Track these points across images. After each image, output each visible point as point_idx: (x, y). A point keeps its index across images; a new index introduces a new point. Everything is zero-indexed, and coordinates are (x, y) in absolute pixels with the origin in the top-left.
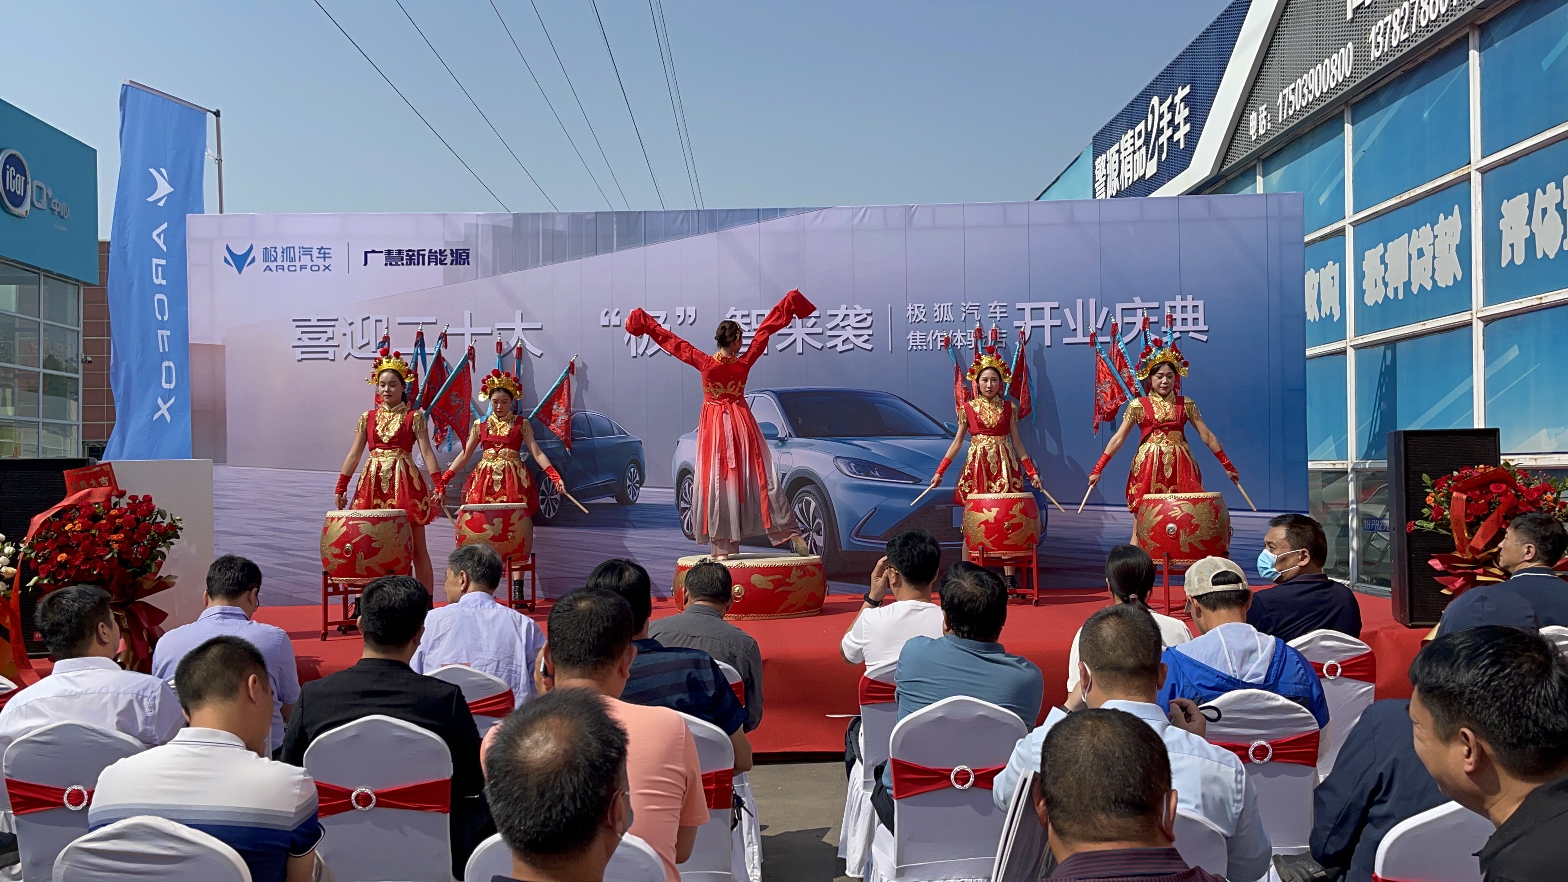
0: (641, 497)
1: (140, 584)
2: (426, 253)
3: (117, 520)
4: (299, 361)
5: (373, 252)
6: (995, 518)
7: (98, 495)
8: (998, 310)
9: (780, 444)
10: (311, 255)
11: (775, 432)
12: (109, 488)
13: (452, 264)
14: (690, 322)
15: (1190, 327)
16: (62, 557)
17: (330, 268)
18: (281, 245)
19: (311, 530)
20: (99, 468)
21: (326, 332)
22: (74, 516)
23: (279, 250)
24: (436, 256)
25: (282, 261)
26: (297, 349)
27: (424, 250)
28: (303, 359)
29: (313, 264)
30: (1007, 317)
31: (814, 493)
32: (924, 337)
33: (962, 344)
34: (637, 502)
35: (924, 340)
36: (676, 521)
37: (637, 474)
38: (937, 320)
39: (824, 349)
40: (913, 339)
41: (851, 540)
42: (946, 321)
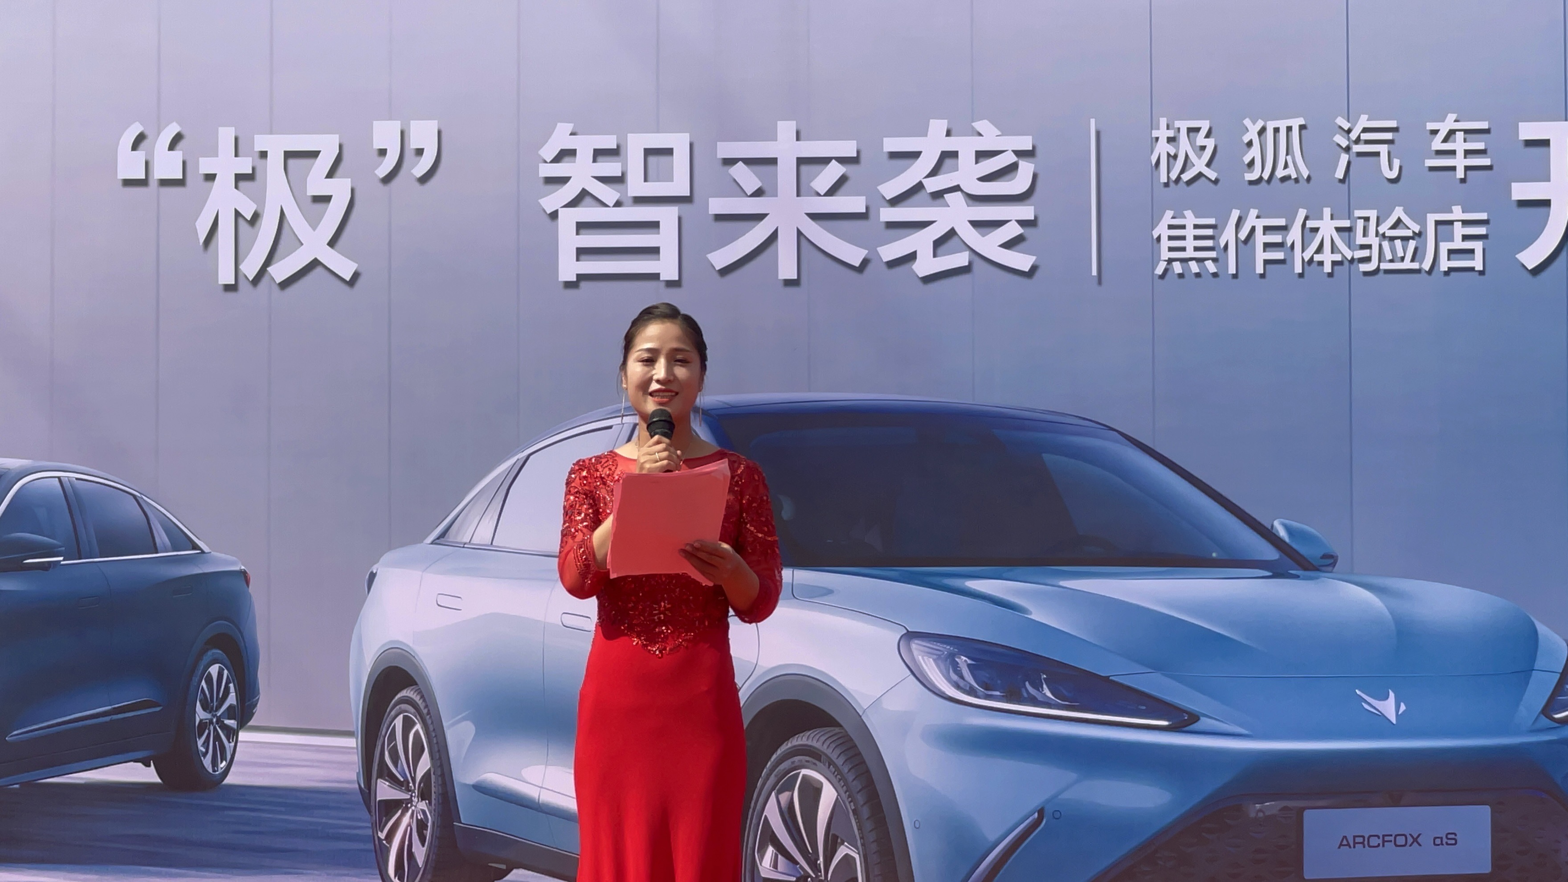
0: (242, 763)
8: (1459, 144)
14: (420, 170)
30: (1489, 168)
31: (834, 757)
32: (1209, 232)
33: (1338, 258)
34: (229, 780)
35: (1209, 243)
36: (361, 846)
37: (231, 685)
38: (1254, 176)
39: (869, 268)
40: (1171, 238)
42: (1285, 179)
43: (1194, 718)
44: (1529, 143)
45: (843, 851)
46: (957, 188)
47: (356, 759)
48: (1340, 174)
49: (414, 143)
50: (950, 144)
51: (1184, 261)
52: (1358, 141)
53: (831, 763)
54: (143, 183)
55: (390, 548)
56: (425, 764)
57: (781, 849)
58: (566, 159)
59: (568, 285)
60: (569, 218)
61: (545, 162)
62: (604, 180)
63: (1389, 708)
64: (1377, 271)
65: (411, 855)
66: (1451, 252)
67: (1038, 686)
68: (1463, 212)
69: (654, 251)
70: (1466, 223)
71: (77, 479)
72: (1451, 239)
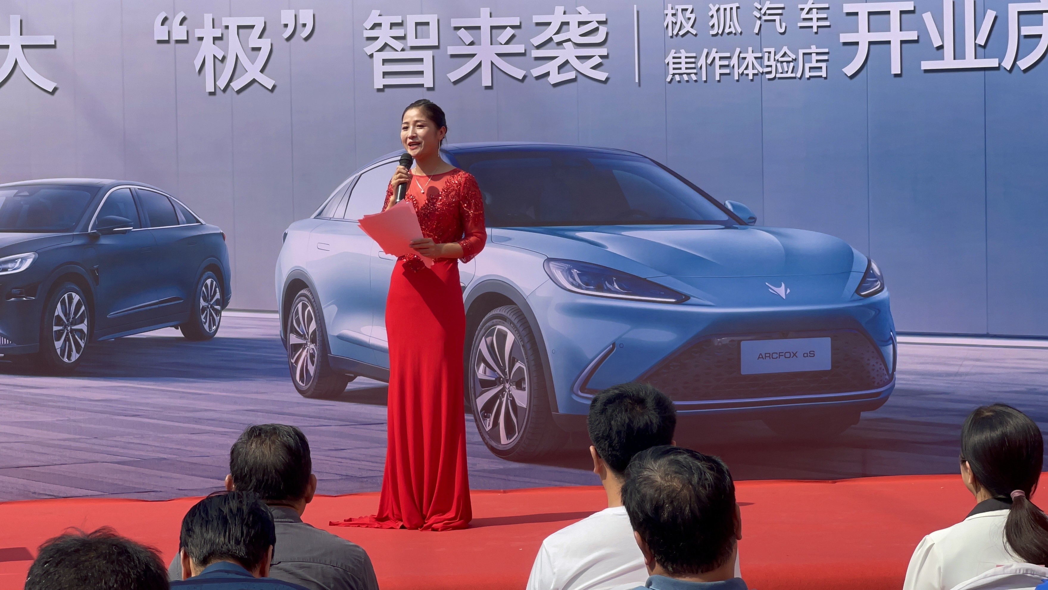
0: (224, 327)
8: (814, 15)
14: (304, 35)
30: (829, 26)
31: (513, 319)
32: (693, 60)
33: (756, 72)
34: (218, 335)
35: (693, 65)
36: (283, 366)
37: (217, 289)
38: (714, 32)
39: (527, 80)
40: (674, 63)
41: (575, 398)
42: (729, 33)
43: (688, 298)
44: (848, 14)
45: (518, 365)
46: (569, 40)
47: (279, 324)
48: (756, 31)
49: (301, 21)
50: (565, 19)
51: (681, 74)
52: (765, 14)
53: (511, 322)
54: (167, 42)
55: (294, 221)
56: (313, 326)
57: (487, 365)
58: (377, 28)
59: (379, 90)
60: (379, 57)
61: (367, 29)
62: (396, 38)
63: (782, 291)
64: (775, 77)
65: (307, 370)
66: (811, 68)
67: (611, 284)
68: (816, 48)
69: (421, 73)
70: (818, 54)
71: (138, 189)
72: (811, 62)
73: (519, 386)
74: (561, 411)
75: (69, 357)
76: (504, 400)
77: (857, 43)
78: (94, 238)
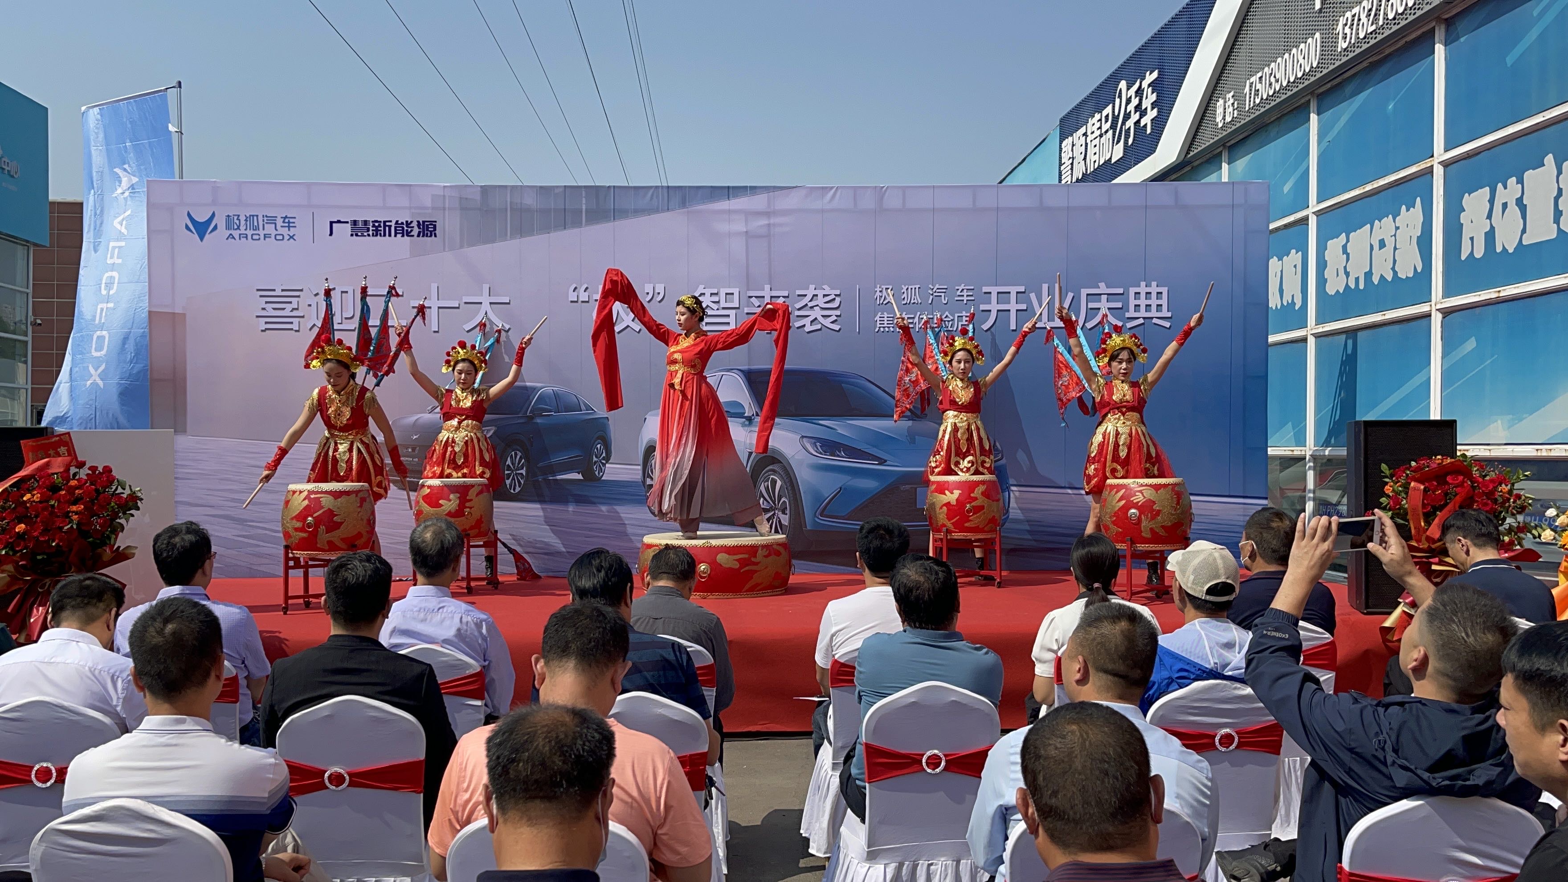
0: (608, 473)
1: (100, 556)
2: (393, 224)
3: (77, 491)
4: (262, 331)
5: (339, 222)
6: (957, 500)
7: (57, 465)
8: (965, 293)
9: (747, 423)
10: (275, 224)
11: (741, 411)
12: (69, 458)
13: (418, 236)
14: (659, 298)
15: (1153, 313)
16: (21, 527)
17: (295, 237)
18: (244, 213)
19: (273, 502)
20: (57, 438)
21: (291, 303)
22: (32, 486)
23: (243, 218)
24: (403, 228)
25: (246, 230)
26: (260, 319)
27: (391, 221)
28: (266, 329)
29: (277, 233)
30: (974, 300)
31: (780, 472)
34: (603, 478)
37: (604, 451)
38: (905, 302)
40: (881, 320)
41: (816, 519)
42: (914, 303)
43: (886, 461)
44: (985, 293)
45: (783, 499)
46: (817, 305)
47: (641, 472)
48: (930, 302)
49: (657, 291)
50: (815, 292)
51: (884, 327)
52: (935, 292)
53: (780, 474)
54: (577, 302)
67: (840, 452)
71: (558, 390)
72: (962, 321)
73: (784, 513)
74: (808, 528)
75: (514, 490)
76: (775, 520)
77: (990, 311)
78: (532, 418)
